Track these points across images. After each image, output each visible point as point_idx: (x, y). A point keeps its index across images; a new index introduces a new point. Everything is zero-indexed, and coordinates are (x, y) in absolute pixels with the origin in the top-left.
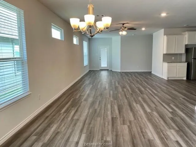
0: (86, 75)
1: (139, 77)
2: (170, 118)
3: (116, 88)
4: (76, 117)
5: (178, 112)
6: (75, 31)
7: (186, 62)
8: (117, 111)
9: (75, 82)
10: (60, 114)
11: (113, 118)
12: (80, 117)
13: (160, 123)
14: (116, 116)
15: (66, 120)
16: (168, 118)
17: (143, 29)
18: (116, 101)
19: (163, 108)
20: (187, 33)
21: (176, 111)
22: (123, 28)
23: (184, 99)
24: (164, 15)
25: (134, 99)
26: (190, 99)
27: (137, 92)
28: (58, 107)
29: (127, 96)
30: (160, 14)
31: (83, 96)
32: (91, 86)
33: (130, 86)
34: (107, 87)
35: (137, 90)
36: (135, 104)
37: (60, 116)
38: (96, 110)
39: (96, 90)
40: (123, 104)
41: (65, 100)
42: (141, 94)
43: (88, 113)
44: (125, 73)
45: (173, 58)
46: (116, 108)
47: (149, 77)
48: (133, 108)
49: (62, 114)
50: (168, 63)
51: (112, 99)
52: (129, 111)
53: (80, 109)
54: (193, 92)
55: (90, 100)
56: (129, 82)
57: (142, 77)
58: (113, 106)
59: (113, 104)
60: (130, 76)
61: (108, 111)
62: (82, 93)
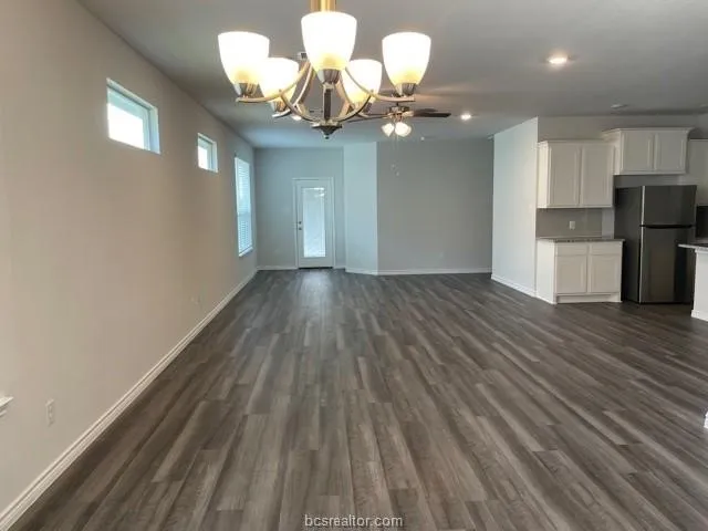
0: (248, 291)
1: (450, 294)
2: (627, 480)
3: (378, 343)
4: (227, 504)
5: (647, 447)
6: (245, 99)
7: (617, 237)
8: (406, 458)
9: (204, 325)
10: (154, 487)
11: (395, 495)
12: (247, 500)
13: (595, 507)
14: (408, 482)
15: (184, 519)
16: (619, 478)
17: (466, 117)
18: (388, 405)
19: (582, 428)
20: (619, 133)
21: (638, 442)
22: (396, 109)
23: (642, 381)
24: (558, 61)
25: (460, 391)
26: (668, 384)
27: (460, 358)
28: (139, 448)
29: (431, 382)
30: (544, 59)
31: (249, 387)
32: (276, 338)
33: (430, 336)
34: (341, 344)
35: (460, 352)
36: (469, 418)
37: (153, 500)
38: (312, 457)
39: (299, 356)
40: (420, 419)
41: (168, 408)
42: (479, 370)
43: (282, 474)
44: (398, 279)
45: (572, 224)
46: (397, 438)
47: (486, 294)
48: (469, 439)
49: (163, 487)
50: (557, 241)
51: (372, 400)
52: (457, 453)
53: (240, 455)
54: (668, 352)
55: (282, 403)
56: (420, 318)
57: (461, 294)
58: (382, 430)
59: (380, 420)
60: (417, 290)
61: (369, 460)
62: (240, 375)
